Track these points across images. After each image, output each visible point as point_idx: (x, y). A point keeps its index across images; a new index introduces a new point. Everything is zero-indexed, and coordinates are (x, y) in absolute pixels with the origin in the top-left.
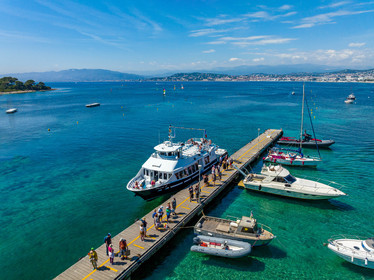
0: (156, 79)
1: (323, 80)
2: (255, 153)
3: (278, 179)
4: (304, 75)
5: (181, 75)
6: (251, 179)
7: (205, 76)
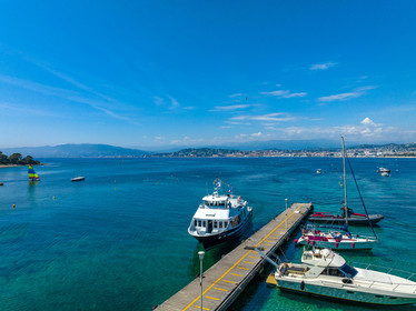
0: (161, 154)
1: (340, 155)
2: (283, 233)
3: (330, 271)
4: (321, 150)
5: (189, 150)
6: (285, 272)
7: (214, 151)
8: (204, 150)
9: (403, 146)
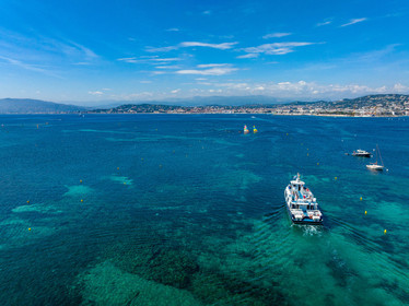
0: (99, 111)
1: (278, 112)
4: (258, 107)
5: (129, 106)
7: (156, 107)
8: (145, 106)
9: (331, 103)
